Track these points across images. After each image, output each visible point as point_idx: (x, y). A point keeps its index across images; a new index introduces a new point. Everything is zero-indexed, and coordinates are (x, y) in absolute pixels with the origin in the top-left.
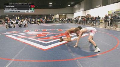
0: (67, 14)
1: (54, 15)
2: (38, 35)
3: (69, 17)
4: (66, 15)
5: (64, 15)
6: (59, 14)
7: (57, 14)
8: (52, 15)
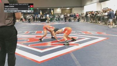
0: (74, 7)
1: (53, 10)
2: (29, 40)
3: (75, 11)
4: (71, 10)
5: (68, 8)
6: (61, 8)
7: (58, 8)
8: (50, 10)
